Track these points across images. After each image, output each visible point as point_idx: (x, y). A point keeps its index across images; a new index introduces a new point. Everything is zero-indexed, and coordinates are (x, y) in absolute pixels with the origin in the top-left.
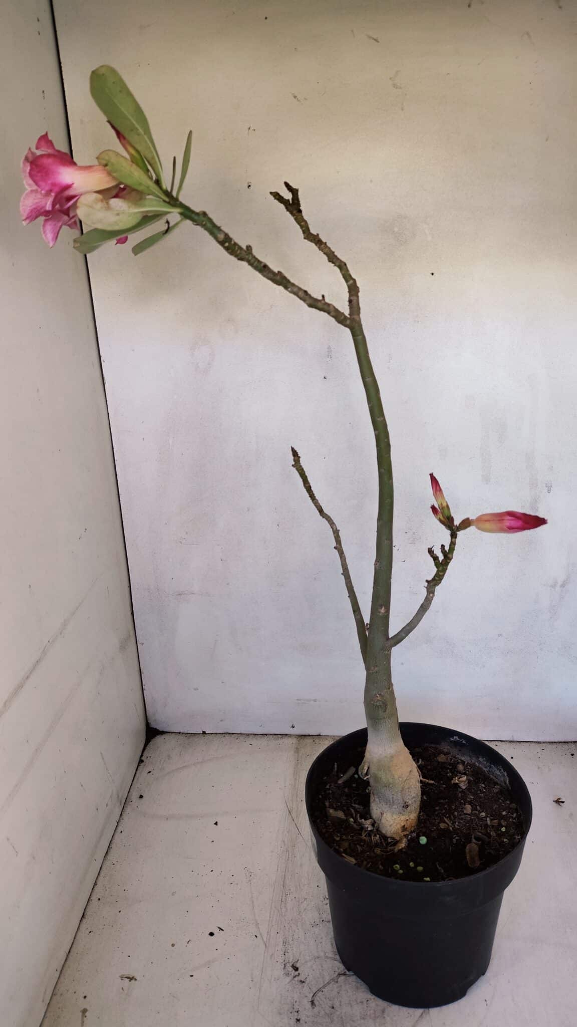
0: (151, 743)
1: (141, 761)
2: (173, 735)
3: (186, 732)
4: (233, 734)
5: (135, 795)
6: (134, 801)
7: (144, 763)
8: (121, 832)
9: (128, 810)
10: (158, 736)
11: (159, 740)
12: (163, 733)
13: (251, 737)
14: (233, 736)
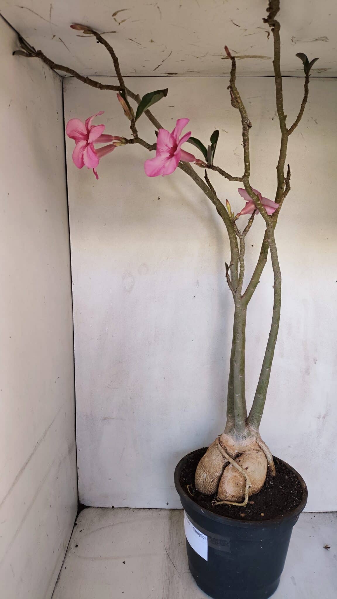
0: (81, 513)
1: (75, 524)
2: (94, 509)
3: (102, 507)
4: (131, 508)
5: (73, 545)
6: (72, 549)
7: (77, 525)
8: (66, 568)
9: (69, 554)
10: (85, 509)
11: (85, 511)
12: (88, 507)
13: (142, 510)
14: (131, 509)
